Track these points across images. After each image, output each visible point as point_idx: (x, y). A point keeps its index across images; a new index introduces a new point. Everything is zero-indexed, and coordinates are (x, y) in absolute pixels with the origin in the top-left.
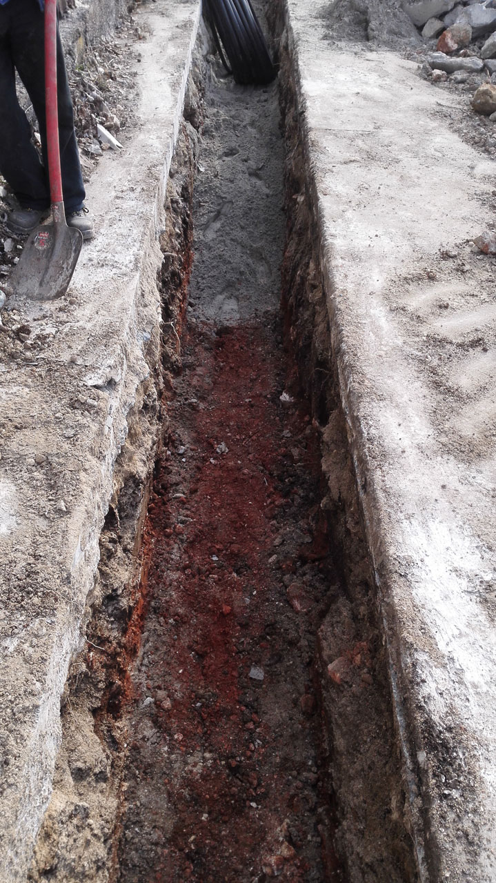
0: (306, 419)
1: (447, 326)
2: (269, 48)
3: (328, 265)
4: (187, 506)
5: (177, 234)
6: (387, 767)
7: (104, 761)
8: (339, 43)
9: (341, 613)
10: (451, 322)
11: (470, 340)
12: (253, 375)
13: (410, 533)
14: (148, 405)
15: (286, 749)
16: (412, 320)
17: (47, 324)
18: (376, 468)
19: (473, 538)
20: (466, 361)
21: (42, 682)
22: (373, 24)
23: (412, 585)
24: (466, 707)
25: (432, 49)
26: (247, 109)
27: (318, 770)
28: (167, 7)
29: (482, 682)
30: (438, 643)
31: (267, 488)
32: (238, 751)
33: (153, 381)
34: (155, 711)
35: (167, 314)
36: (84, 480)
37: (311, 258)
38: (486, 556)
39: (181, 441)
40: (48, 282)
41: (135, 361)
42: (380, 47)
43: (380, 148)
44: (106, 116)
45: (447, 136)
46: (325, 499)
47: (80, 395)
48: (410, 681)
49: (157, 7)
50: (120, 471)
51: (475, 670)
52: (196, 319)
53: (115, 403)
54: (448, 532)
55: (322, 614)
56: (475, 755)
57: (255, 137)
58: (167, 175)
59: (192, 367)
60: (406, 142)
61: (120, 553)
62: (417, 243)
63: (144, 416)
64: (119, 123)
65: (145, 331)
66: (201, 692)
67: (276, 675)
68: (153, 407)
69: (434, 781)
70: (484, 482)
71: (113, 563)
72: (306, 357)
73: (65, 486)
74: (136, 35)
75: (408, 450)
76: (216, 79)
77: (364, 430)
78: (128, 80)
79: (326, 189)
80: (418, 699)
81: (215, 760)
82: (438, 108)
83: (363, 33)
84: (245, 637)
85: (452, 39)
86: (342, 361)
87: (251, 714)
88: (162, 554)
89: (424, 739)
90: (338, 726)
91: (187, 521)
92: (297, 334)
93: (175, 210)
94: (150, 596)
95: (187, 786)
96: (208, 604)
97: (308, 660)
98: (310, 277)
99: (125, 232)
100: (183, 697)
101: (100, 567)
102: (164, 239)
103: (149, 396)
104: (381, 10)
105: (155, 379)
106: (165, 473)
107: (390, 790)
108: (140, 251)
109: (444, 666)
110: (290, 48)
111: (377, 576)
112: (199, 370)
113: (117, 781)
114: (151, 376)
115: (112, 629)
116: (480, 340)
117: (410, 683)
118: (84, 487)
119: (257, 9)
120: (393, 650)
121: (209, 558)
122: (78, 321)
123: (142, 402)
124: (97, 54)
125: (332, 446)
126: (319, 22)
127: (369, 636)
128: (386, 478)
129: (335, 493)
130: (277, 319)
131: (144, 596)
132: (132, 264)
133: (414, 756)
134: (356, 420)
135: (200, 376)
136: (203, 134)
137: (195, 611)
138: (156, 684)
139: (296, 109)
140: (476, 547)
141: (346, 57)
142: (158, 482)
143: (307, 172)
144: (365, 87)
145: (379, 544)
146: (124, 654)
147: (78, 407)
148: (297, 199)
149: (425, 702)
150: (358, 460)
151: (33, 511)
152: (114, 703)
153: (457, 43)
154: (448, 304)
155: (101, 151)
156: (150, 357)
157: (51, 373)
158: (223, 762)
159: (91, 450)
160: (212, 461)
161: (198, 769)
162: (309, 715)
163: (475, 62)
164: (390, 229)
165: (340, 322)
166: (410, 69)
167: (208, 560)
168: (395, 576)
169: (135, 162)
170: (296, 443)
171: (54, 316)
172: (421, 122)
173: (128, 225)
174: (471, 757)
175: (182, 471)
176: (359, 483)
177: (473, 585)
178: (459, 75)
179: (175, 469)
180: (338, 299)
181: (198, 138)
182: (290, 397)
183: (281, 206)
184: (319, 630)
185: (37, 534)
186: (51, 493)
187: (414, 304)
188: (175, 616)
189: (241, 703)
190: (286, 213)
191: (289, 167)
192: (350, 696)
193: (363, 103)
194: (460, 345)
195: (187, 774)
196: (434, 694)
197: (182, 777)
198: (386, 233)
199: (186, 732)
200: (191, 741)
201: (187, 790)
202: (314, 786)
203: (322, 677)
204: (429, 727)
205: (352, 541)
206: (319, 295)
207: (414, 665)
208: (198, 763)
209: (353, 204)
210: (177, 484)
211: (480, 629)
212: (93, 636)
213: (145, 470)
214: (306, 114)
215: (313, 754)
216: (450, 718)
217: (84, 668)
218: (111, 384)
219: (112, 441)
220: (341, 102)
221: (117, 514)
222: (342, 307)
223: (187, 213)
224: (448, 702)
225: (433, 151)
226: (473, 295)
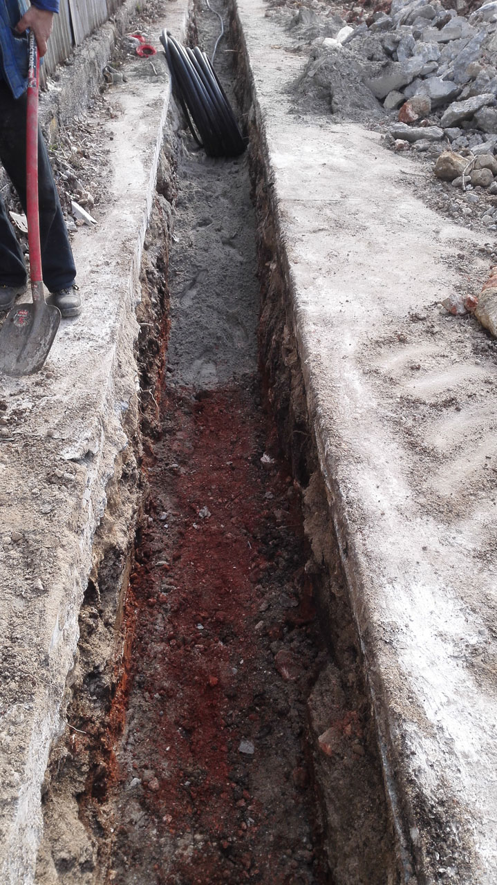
0: (288, 480)
1: (419, 387)
2: (238, 121)
3: (301, 331)
4: (170, 573)
5: (153, 303)
6: (382, 844)
7: (89, 850)
8: (304, 117)
9: (329, 681)
10: (424, 383)
11: (443, 399)
12: (233, 437)
13: (394, 598)
14: (127, 474)
15: (279, 826)
16: (386, 382)
17: (23, 399)
18: (356, 532)
19: (456, 601)
20: (439, 421)
21: (21, 772)
22: (336, 98)
23: (398, 652)
24: (458, 778)
25: (394, 120)
26: (218, 180)
27: (313, 847)
28: (138, 87)
29: (473, 751)
30: (427, 713)
31: (251, 552)
32: (230, 831)
33: (132, 449)
34: (142, 792)
35: (145, 381)
36: (61, 556)
37: (285, 324)
38: (470, 618)
39: (163, 507)
40: (25, 358)
41: (113, 432)
42: (344, 120)
43: (348, 216)
44: (79, 193)
45: (412, 202)
46: (309, 562)
47: (57, 470)
48: (400, 753)
49: (128, 87)
50: (99, 543)
51: (466, 739)
52: (175, 384)
53: (93, 475)
54: (431, 596)
55: (312, 682)
56: (468, 830)
57: (227, 207)
58: (141, 248)
59: (171, 432)
60: (372, 209)
61: (101, 628)
62: (387, 306)
63: (123, 485)
64: (92, 199)
65: (123, 401)
66: (190, 769)
67: (267, 748)
68: (133, 476)
69: (428, 859)
70: (464, 542)
71: (94, 639)
72: (285, 419)
73: (42, 564)
74: (108, 115)
75: (387, 512)
76: (187, 153)
77: (343, 493)
78: (101, 158)
79: (296, 257)
80: (408, 773)
81: (206, 841)
82: (402, 176)
83: (327, 107)
84: (233, 709)
85: (412, 110)
86: (319, 425)
87: (242, 790)
88: (146, 625)
89: (416, 815)
90: (332, 801)
91: (171, 589)
92: (275, 396)
93: (150, 281)
94: (133, 670)
95: (178, 871)
96: (194, 676)
97: (298, 730)
98: (284, 342)
99: (101, 305)
100: (171, 776)
101: (81, 644)
102: (140, 310)
103: (128, 465)
104: (343, 85)
105: (134, 447)
106: (147, 540)
107: (386, 868)
108: (116, 324)
109: (434, 736)
110: (257, 123)
111: (362, 644)
112: (180, 435)
113: (104, 869)
114: (130, 444)
115: (94, 708)
116: (453, 399)
117: (400, 756)
118: (61, 564)
119: (226, 85)
120: (382, 721)
121: (194, 627)
122: (55, 395)
123: (121, 472)
124: (70, 134)
125: (314, 508)
126: (285, 97)
127: (359, 704)
128: (367, 542)
129: (318, 556)
130: (256, 381)
131: (127, 671)
132: (108, 336)
133: (407, 833)
134: (335, 483)
135: (180, 440)
136: (177, 206)
137: (181, 684)
138: (143, 763)
139: (265, 180)
140: (460, 610)
141: (312, 131)
142: (140, 550)
143: (278, 242)
144: (331, 158)
145: (363, 610)
146: (108, 734)
147: (55, 481)
148: (269, 266)
149: (416, 776)
150: (338, 524)
151: (10, 591)
152: (99, 786)
153: (418, 114)
154: (419, 366)
155: (75, 227)
156: (129, 426)
157: (28, 448)
158: (215, 844)
159: (69, 525)
160: (195, 526)
161: (189, 852)
162: (301, 789)
163: (436, 131)
164: (360, 295)
165: (315, 386)
166: (373, 139)
167: (193, 629)
168: (380, 644)
169: (110, 237)
170: (278, 505)
171: (31, 391)
172: (385, 190)
173: (104, 298)
174: (465, 831)
175: (165, 537)
176: (341, 547)
177: (458, 650)
178: (421, 144)
179: (157, 536)
180: (312, 364)
181: (172, 210)
182: (271, 458)
183: (255, 272)
184: (308, 699)
185: (13, 615)
186: (28, 571)
187: (386, 366)
188: (160, 690)
189: (231, 779)
190: (260, 280)
191: (261, 235)
192: (342, 769)
193: (329, 173)
194: (434, 406)
195: (177, 858)
196: (425, 766)
197: (173, 862)
198: (357, 298)
199: (175, 813)
200: (180, 822)
201: (178, 875)
202: (310, 865)
203: (314, 749)
204: (421, 802)
205: (337, 606)
206: (293, 359)
207: (403, 737)
208: (189, 845)
209: (323, 271)
210: (160, 551)
211: (468, 695)
212: (75, 717)
213: (125, 540)
214: (275, 186)
215: (308, 830)
216: (442, 790)
217: (65, 752)
218: (89, 456)
219: (90, 514)
220: (308, 173)
221: (97, 588)
222: (316, 371)
223: (163, 282)
224: (439, 774)
225: (398, 218)
226: (444, 356)
